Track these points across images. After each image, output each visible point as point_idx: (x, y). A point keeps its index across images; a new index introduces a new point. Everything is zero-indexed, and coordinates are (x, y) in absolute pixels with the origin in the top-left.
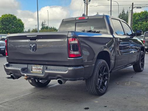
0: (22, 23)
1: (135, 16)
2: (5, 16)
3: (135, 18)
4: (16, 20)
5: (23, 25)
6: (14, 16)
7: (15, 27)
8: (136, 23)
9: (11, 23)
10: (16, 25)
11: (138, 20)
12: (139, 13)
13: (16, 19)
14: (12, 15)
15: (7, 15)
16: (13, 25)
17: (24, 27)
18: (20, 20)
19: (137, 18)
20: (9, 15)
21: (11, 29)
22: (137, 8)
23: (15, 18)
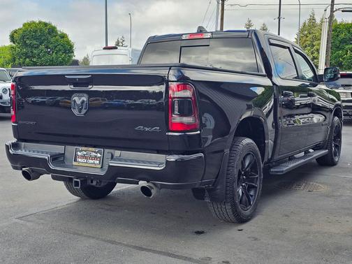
0: (68, 42)
1: (339, 30)
2: (29, 24)
3: (338, 36)
4: (55, 36)
5: (71, 47)
6: (52, 27)
7: (53, 52)
8: (338, 48)
9: (43, 43)
10: (56, 47)
11: (344, 41)
12: (348, 24)
13: (56, 32)
14: (46, 24)
15: (34, 22)
16: (47, 47)
17: (73, 52)
18: (63, 36)
19: (342, 36)
20: (40, 22)
21: (43, 56)
22: (343, 11)
23: (52, 30)
